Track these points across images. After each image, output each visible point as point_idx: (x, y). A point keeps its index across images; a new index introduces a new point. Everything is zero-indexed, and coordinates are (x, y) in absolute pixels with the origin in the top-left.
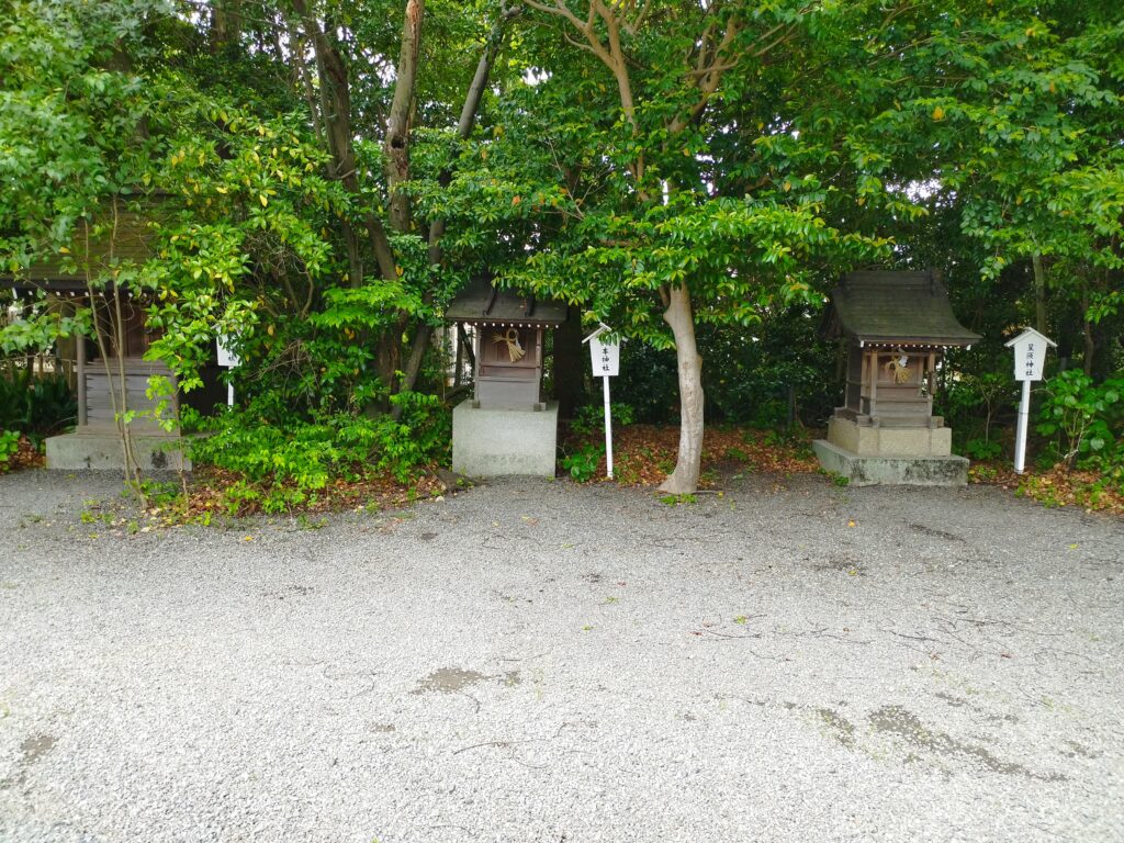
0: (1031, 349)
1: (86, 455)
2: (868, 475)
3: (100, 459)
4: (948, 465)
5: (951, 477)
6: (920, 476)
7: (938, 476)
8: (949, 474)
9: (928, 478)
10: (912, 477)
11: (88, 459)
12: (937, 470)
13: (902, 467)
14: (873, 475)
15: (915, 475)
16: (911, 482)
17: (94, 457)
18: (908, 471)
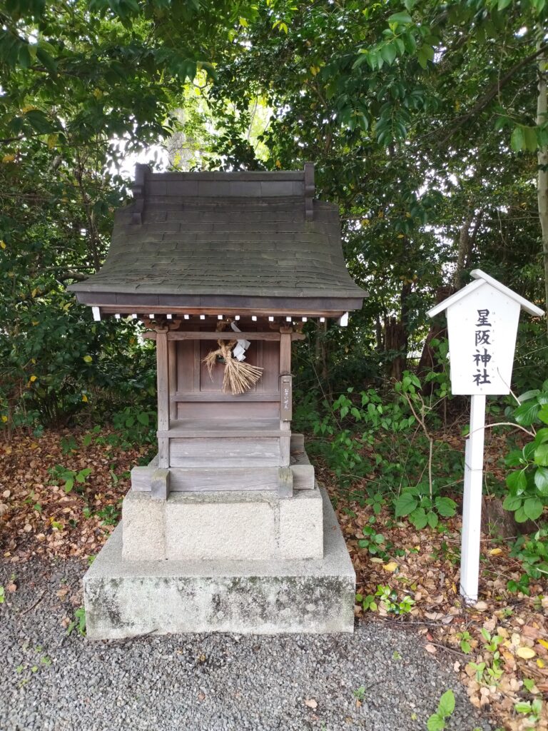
0: (483, 321)
2: (127, 614)
4: (308, 589)
5: (315, 614)
6: (246, 614)
7: (286, 612)
8: (310, 607)
9: (264, 616)
10: (228, 614)
12: (284, 598)
13: (204, 595)
14: (138, 614)
15: (235, 609)
16: (225, 627)
18: (217, 603)
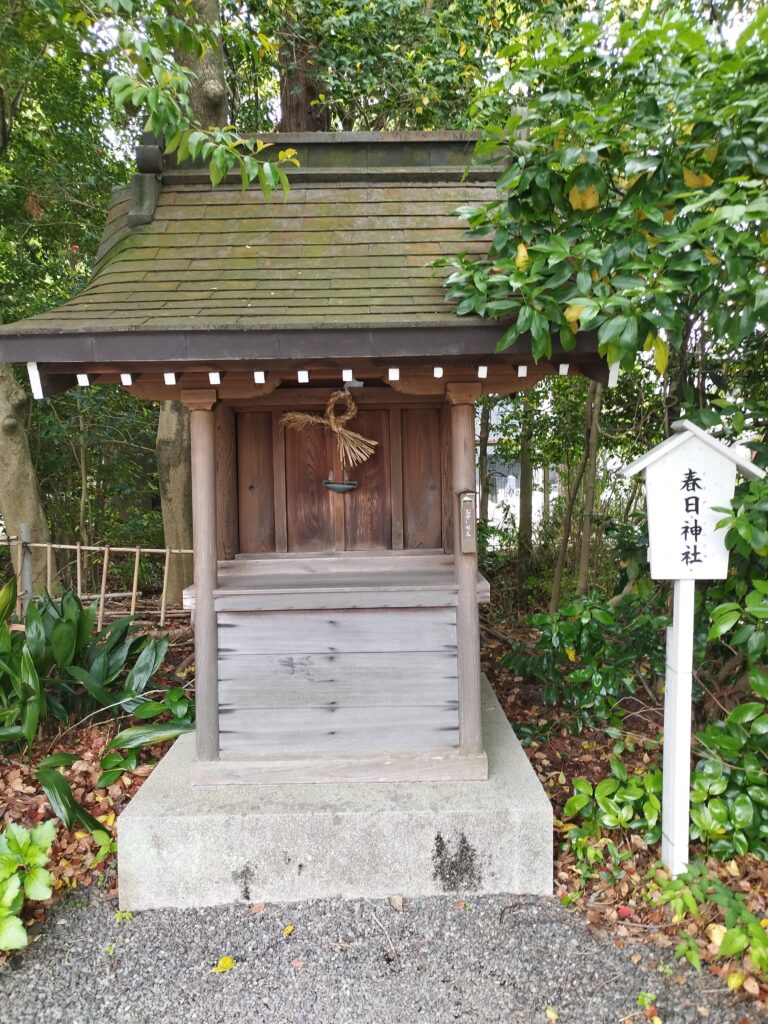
1: (237, 863)
3: (279, 873)
11: (245, 874)
17: (263, 868)
